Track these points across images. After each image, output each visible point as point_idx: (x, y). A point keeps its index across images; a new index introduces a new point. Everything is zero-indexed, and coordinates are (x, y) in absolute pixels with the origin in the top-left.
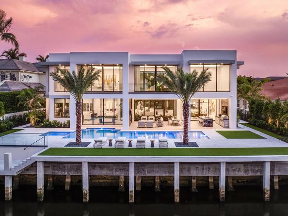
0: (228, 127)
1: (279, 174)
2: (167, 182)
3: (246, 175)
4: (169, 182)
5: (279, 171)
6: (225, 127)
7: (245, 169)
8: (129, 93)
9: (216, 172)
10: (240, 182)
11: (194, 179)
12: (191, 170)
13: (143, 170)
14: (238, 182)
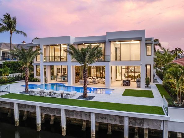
0: (140, 87)
1: (148, 127)
2: (71, 121)
3: (121, 125)
4: (72, 121)
5: (148, 125)
6: (138, 87)
7: (120, 119)
8: (71, 62)
9: (98, 119)
10: (120, 129)
11: (84, 122)
12: (82, 116)
13: (54, 111)
14: (119, 128)
